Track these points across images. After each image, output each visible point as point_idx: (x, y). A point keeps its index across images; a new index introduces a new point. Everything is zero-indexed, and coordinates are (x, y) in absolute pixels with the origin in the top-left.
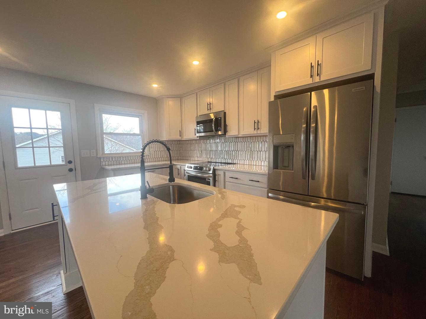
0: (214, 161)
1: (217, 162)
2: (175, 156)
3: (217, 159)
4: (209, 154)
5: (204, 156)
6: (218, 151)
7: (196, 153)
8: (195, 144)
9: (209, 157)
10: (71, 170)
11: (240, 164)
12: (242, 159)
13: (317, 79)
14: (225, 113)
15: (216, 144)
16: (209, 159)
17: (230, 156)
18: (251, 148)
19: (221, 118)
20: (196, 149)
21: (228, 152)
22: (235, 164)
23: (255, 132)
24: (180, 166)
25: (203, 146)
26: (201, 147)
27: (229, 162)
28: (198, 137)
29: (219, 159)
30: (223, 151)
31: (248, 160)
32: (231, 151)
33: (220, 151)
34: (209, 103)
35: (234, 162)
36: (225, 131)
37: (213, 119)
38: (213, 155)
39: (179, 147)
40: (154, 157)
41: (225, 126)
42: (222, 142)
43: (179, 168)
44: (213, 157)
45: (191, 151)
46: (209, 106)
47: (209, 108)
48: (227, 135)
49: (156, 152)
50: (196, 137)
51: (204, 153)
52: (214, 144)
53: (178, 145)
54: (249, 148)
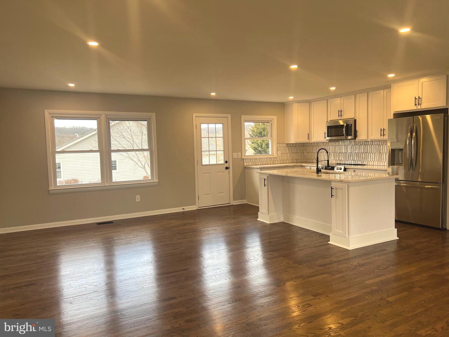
0: (343, 163)
1: (347, 163)
3: (347, 161)
4: (337, 157)
6: (348, 153)
9: (337, 159)
10: (227, 168)
11: (369, 165)
12: (371, 160)
13: (419, 107)
14: (355, 120)
16: (338, 161)
17: (359, 158)
18: (380, 151)
19: (351, 124)
21: (357, 154)
22: (365, 165)
23: (382, 137)
24: (310, 167)
27: (358, 164)
28: (327, 140)
29: (349, 161)
30: (353, 153)
31: (377, 162)
32: (361, 154)
33: (350, 154)
34: (340, 110)
35: (364, 164)
36: (355, 136)
37: (343, 125)
38: (343, 157)
39: (303, 149)
40: (280, 159)
41: (356, 131)
42: (352, 145)
44: (343, 159)
46: (340, 112)
47: (340, 115)
48: (357, 139)
49: (282, 154)
51: (333, 156)
52: (344, 146)
53: (302, 147)
54: (379, 151)
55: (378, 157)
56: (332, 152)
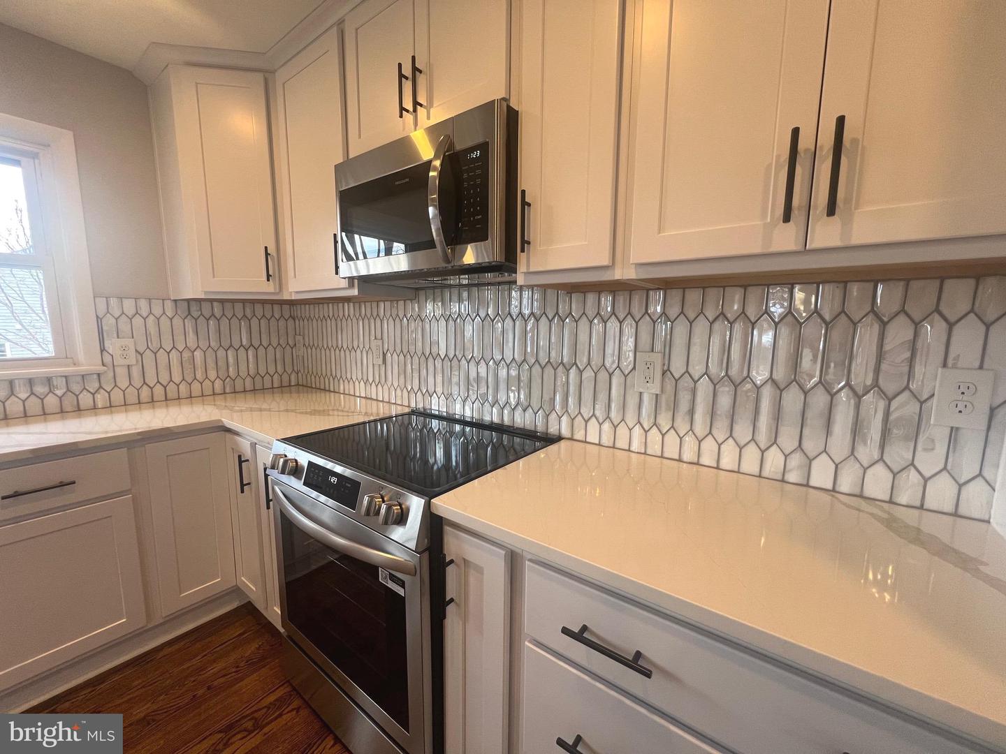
2: (272, 371)
4: (416, 374)
5: (393, 378)
6: (463, 361)
7: (359, 364)
8: (354, 320)
9: (416, 389)
14: (512, 118)
15: (451, 322)
16: (420, 395)
19: (483, 149)
20: (361, 346)
23: (786, 238)
24: (254, 440)
25: (389, 328)
26: (379, 336)
28: (349, 280)
34: (407, 70)
37: (430, 162)
41: (515, 204)
42: (483, 314)
43: (247, 453)
45: (337, 351)
47: (408, 105)
48: (522, 267)
50: (344, 284)
51: (396, 367)
52: (443, 322)
53: (282, 322)
54: (657, 358)
55: (646, 398)
56: (391, 349)
